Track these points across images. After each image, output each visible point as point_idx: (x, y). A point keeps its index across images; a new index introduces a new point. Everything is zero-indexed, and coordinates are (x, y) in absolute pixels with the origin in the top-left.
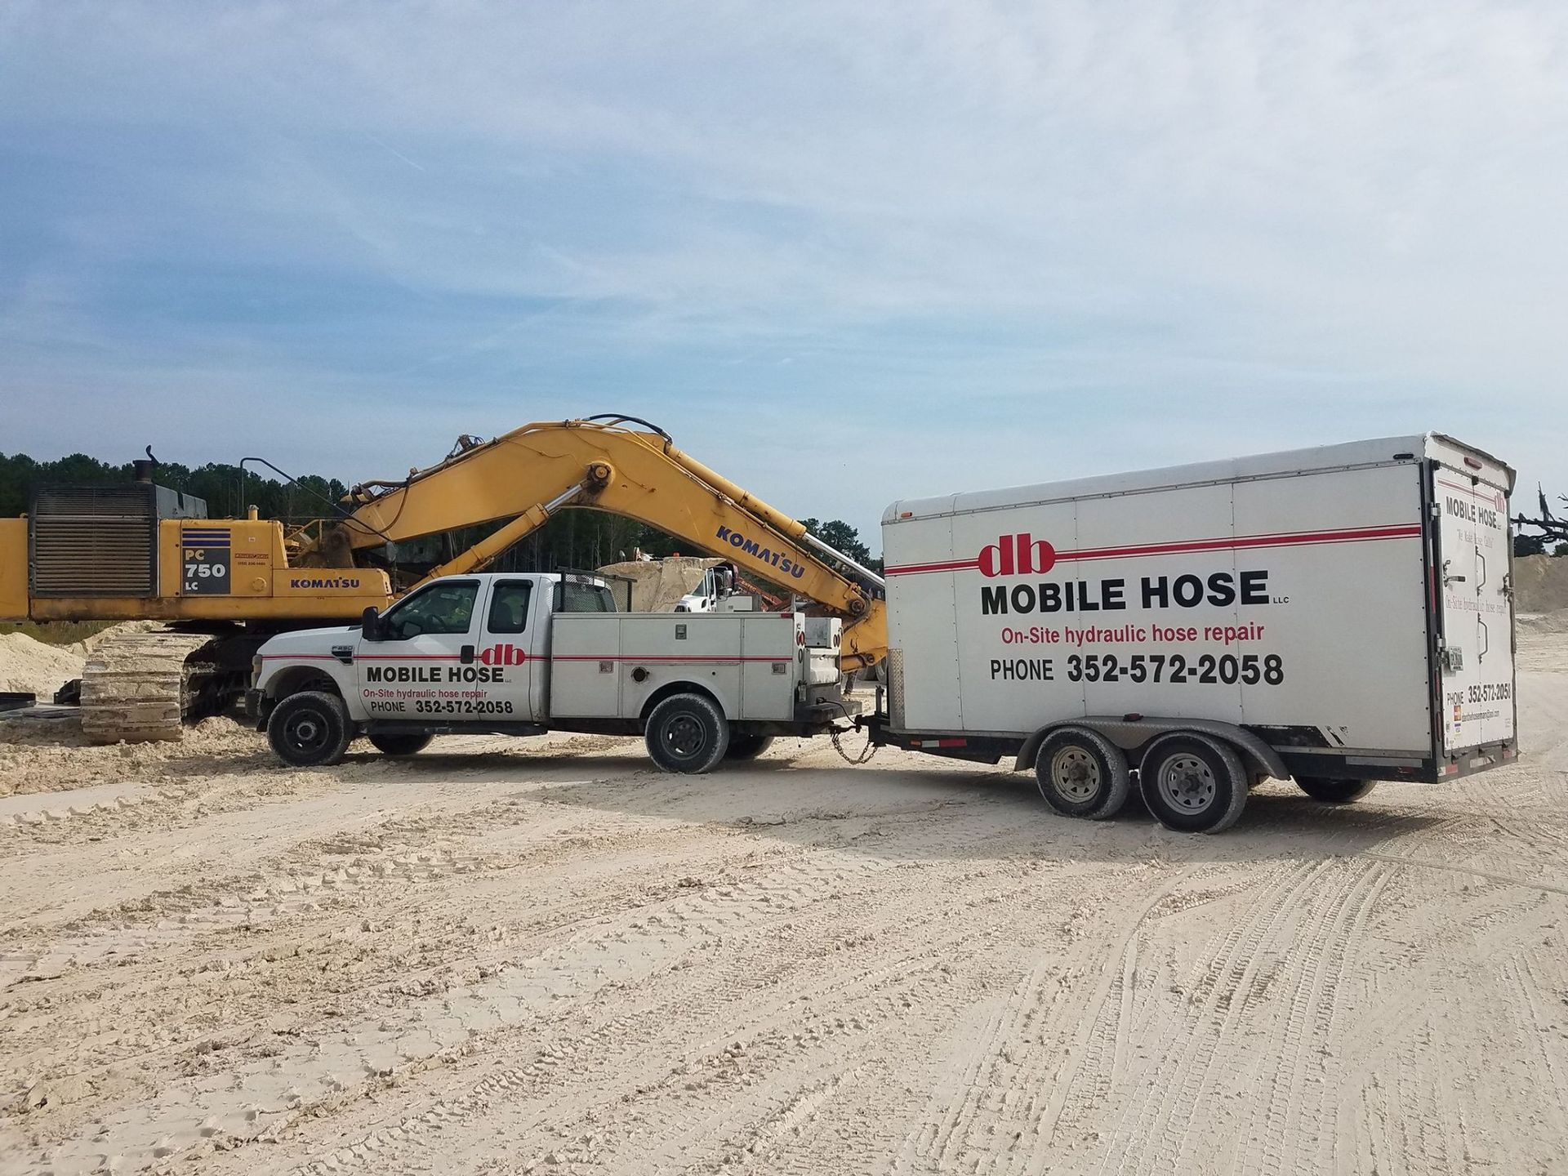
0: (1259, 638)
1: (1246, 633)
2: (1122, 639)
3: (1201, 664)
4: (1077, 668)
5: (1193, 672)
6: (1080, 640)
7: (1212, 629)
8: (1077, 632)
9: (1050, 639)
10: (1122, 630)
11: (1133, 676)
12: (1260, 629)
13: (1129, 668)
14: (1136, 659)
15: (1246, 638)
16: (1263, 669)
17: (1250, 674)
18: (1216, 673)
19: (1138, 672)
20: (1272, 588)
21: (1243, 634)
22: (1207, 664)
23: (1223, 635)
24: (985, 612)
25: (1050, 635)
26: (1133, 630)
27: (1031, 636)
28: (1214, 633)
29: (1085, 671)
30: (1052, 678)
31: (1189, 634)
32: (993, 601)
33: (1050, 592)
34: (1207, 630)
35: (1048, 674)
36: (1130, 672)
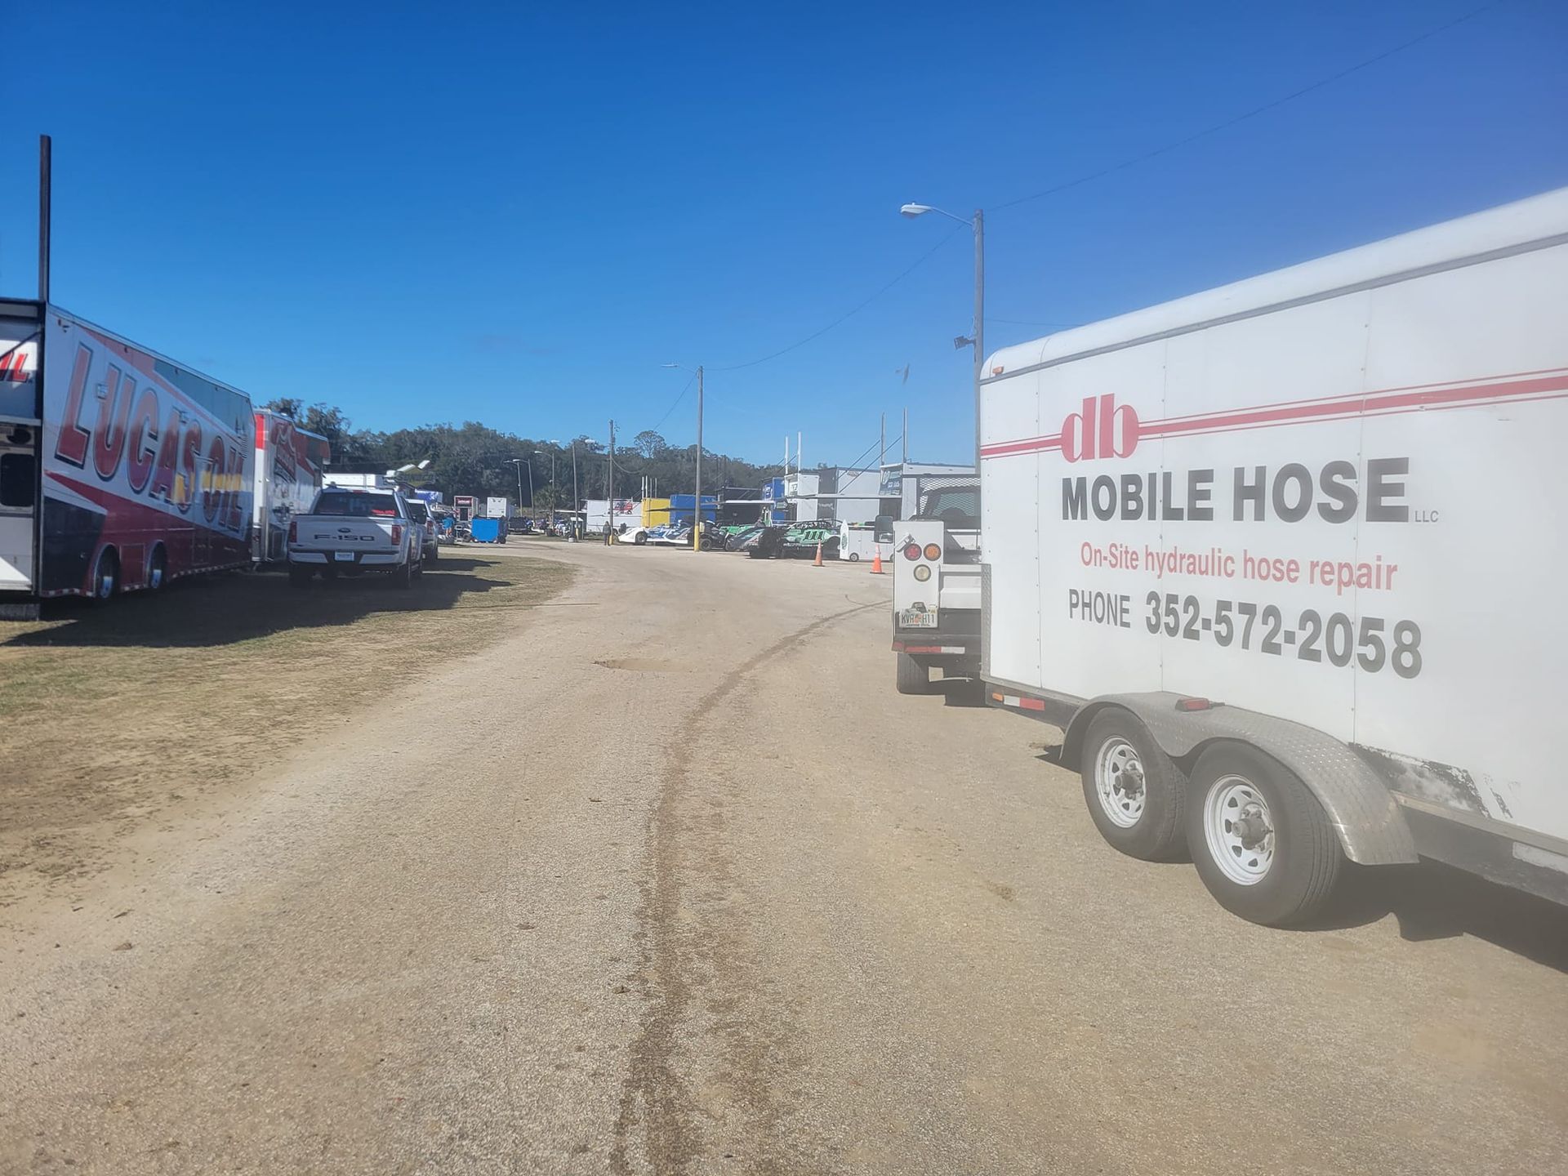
0: (1389, 587)
1: (1369, 575)
2: (1206, 572)
3: (1302, 627)
4: (1156, 612)
5: (1290, 637)
6: (1161, 568)
7: (1321, 564)
8: (1158, 554)
9: (1129, 564)
10: (1207, 557)
11: (1218, 634)
12: (1392, 569)
13: (1213, 622)
14: (1224, 605)
15: (1369, 585)
16: (1390, 646)
17: (1370, 652)
18: (1320, 645)
19: (1223, 629)
20: (1416, 491)
21: (1363, 576)
22: (1310, 626)
23: (1335, 577)
24: (1065, 517)
25: (1129, 556)
26: (1220, 557)
27: (1110, 558)
28: (1323, 573)
29: (1164, 619)
30: (1127, 625)
31: (1289, 570)
32: (1074, 499)
33: (1132, 489)
34: (1314, 565)
35: (1126, 618)
36: (1215, 627)
